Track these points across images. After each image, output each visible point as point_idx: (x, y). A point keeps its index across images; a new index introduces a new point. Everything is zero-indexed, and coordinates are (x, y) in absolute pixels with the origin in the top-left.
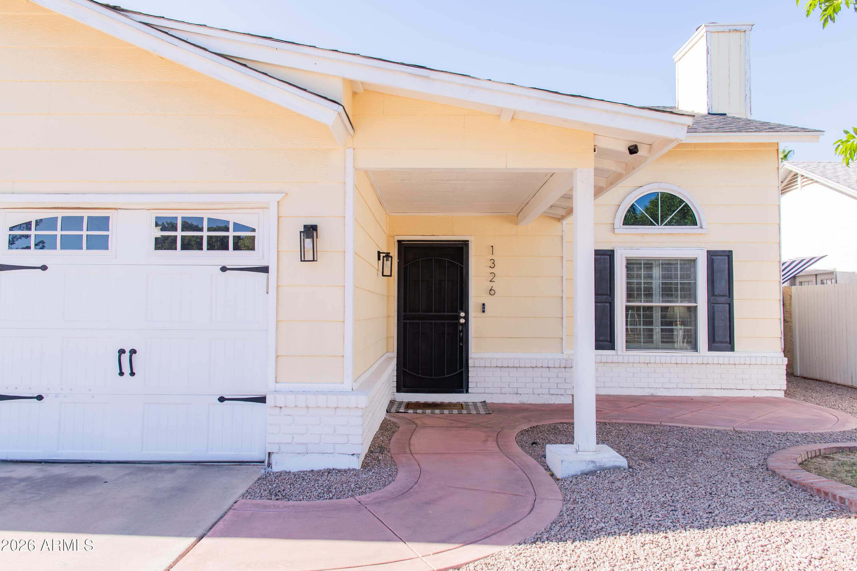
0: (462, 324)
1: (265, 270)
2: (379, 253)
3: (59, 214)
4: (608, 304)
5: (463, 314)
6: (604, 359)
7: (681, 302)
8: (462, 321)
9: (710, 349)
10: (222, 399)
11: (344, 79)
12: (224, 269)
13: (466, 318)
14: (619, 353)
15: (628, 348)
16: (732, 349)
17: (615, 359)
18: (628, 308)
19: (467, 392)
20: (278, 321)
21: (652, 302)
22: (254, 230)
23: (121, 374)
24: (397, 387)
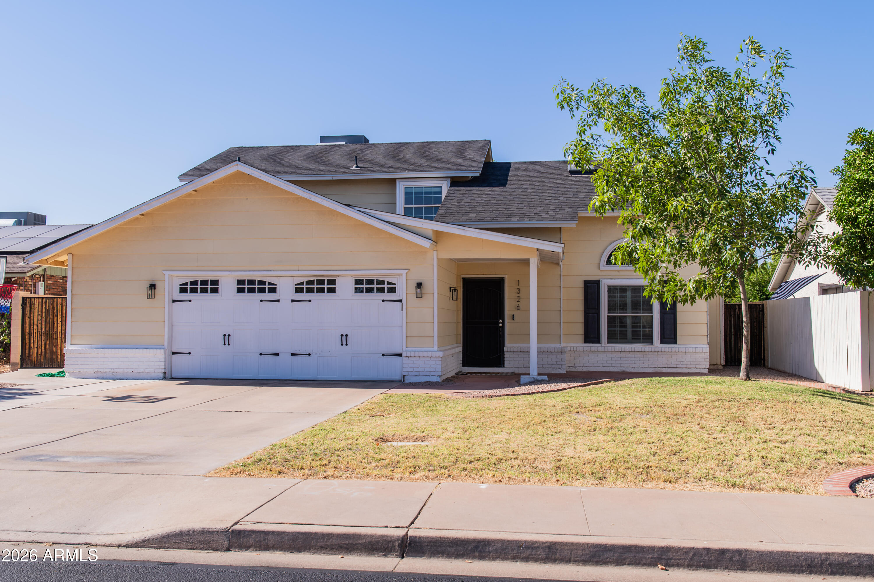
0: (501, 327)
1: (400, 301)
2: (450, 288)
3: (315, 279)
4: (596, 315)
5: (501, 321)
6: (592, 349)
7: (643, 313)
8: (501, 325)
9: (662, 342)
10: (383, 355)
11: (433, 230)
12: (383, 301)
13: (503, 323)
14: (603, 345)
15: (609, 342)
16: (675, 343)
17: (599, 349)
18: (608, 317)
19: (504, 367)
20: (406, 322)
21: (626, 313)
22: (395, 284)
23: (342, 345)
24: (463, 364)
